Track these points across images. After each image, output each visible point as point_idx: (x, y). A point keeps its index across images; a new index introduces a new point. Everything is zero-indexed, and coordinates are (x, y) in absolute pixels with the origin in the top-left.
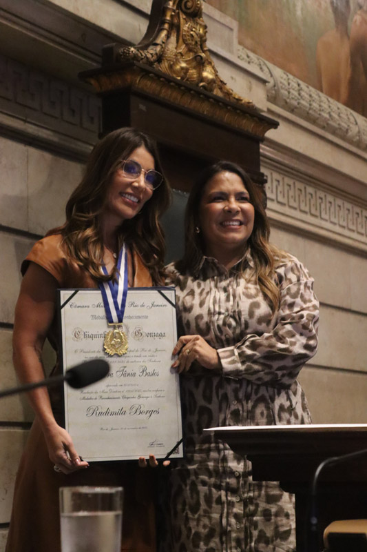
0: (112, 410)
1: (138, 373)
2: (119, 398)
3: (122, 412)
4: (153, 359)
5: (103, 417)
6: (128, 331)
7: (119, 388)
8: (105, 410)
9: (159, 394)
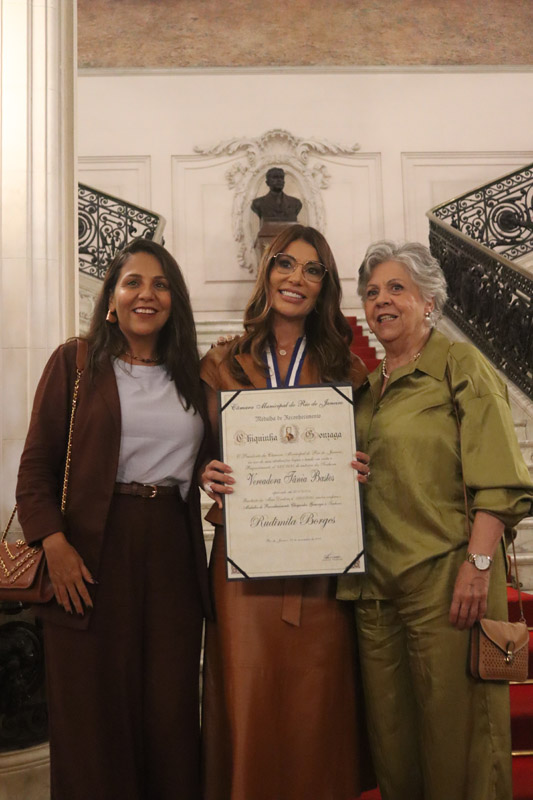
0: (279, 519)
1: (309, 478)
2: (287, 506)
3: (291, 522)
4: (327, 462)
5: (270, 528)
6: (297, 432)
7: (287, 495)
8: (271, 520)
9: (334, 500)
